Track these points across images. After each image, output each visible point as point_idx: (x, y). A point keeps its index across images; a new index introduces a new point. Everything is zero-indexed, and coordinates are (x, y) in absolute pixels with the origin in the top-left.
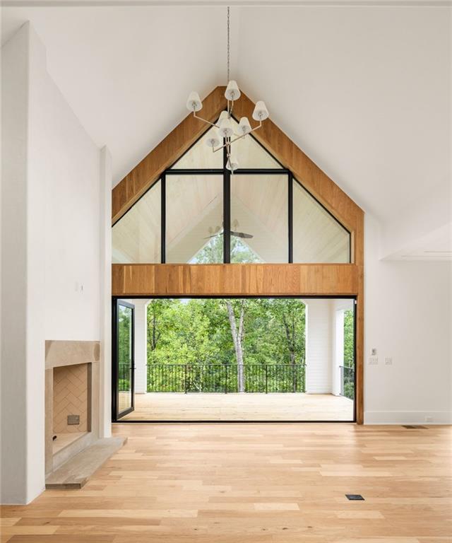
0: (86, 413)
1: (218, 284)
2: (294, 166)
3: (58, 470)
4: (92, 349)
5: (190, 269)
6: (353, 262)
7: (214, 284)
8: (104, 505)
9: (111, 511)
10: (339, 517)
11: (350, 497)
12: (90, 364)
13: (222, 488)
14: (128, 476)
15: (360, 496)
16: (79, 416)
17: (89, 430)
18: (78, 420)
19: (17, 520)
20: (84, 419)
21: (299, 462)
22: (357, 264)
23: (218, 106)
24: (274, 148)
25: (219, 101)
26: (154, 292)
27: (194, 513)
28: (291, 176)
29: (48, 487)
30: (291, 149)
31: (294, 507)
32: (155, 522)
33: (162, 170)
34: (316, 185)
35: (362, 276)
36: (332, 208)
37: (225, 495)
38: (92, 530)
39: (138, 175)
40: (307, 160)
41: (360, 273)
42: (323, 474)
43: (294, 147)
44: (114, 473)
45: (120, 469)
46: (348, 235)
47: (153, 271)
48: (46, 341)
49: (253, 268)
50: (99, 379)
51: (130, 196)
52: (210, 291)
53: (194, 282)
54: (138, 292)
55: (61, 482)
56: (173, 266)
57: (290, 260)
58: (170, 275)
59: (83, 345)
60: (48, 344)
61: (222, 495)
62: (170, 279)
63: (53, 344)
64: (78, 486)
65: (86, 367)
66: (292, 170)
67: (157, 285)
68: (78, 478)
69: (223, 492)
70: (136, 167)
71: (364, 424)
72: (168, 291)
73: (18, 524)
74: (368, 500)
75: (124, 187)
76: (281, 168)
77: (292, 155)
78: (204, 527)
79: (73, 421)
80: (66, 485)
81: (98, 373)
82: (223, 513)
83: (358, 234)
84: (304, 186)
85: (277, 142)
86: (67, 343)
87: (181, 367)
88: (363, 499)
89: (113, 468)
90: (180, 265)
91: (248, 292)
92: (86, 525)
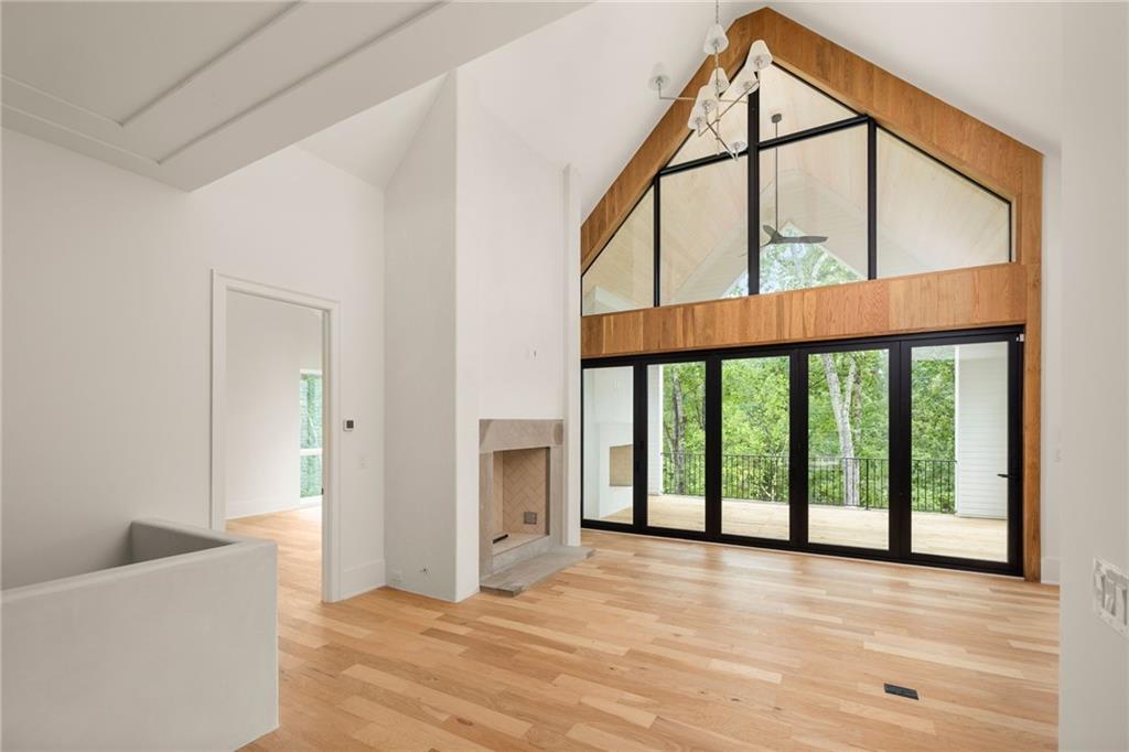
0: (544, 510)
1: (736, 329)
2: (875, 105)
3: (500, 574)
4: (552, 431)
5: (693, 310)
6: (1014, 260)
7: (731, 328)
8: (528, 619)
9: (530, 627)
10: (842, 709)
11: (890, 689)
12: (548, 448)
13: (678, 630)
14: (572, 595)
15: (915, 692)
16: (536, 514)
17: (548, 533)
18: (536, 518)
19: (440, 614)
20: (541, 517)
21: (839, 621)
22: (1023, 263)
23: (736, 50)
24: (836, 86)
25: (738, 41)
26: (642, 349)
27: (622, 650)
28: (873, 124)
29: (483, 589)
30: (870, 79)
31: (776, 678)
32: (570, 649)
33: (653, 172)
34: (923, 129)
35: (1037, 284)
36: (964, 163)
37: (679, 640)
38: (500, 640)
39: (621, 189)
40: (903, 87)
41: (1030, 279)
42: (867, 645)
43: (876, 73)
44: (557, 588)
45: (567, 584)
46: (1006, 206)
47: (641, 319)
48: (481, 421)
49: (796, 298)
50: (561, 468)
51: (611, 220)
52: (723, 340)
53: (699, 331)
54: (621, 351)
55: (494, 586)
56: (669, 309)
57: (872, 274)
58: (664, 324)
59: (537, 426)
60: (485, 425)
61: (674, 639)
62: (665, 330)
63: (492, 425)
64: (510, 594)
65: (544, 452)
66: (872, 114)
67: (646, 339)
68: (514, 584)
69: (678, 635)
70: (618, 179)
71: (1042, 581)
72: (662, 347)
73: (439, 619)
74: (923, 701)
75: (604, 210)
76: (854, 115)
77: (871, 89)
78: (622, 668)
79: (530, 519)
80: (498, 590)
81: (561, 461)
82: (659, 660)
83: (1025, 202)
84: (900, 135)
85: (841, 74)
86: (512, 422)
87: (740, 459)
88: (916, 698)
89: (560, 583)
90: (679, 306)
91: (787, 337)
92: (498, 634)
